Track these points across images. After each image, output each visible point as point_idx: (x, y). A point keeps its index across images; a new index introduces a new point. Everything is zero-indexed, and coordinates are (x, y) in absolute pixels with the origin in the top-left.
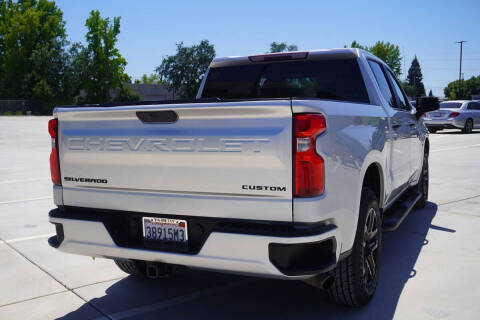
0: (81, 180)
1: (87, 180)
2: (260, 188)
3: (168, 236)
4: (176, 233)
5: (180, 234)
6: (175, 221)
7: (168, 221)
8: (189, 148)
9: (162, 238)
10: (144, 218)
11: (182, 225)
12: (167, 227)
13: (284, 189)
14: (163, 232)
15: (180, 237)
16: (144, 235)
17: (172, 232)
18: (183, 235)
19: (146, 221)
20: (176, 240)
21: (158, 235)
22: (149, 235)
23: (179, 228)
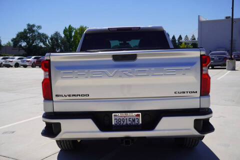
0: (69, 96)
1: (73, 95)
2: (184, 92)
3: (128, 123)
4: (134, 120)
5: (136, 120)
6: (134, 114)
7: (129, 114)
9: (125, 123)
10: (113, 114)
11: (139, 115)
12: (128, 118)
13: (196, 92)
14: (125, 121)
15: (136, 122)
16: (113, 124)
17: (131, 120)
18: (138, 121)
19: (115, 116)
20: (134, 123)
21: (122, 122)
22: (116, 123)
23: (136, 118)
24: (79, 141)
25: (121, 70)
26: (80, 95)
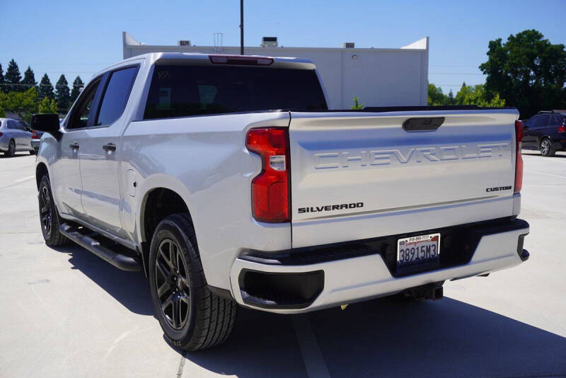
0: (326, 208)
1: (334, 207)
2: (497, 189)
3: (421, 255)
5: (432, 249)
6: (430, 236)
7: (423, 238)
8: (453, 157)
9: (414, 259)
10: (399, 241)
11: (435, 239)
12: (419, 245)
14: (416, 251)
15: (432, 253)
16: (398, 259)
17: (425, 249)
18: (434, 251)
19: (400, 244)
20: (428, 256)
21: (411, 256)
22: (402, 259)
23: (432, 243)
24: (343, 307)
25: (419, 148)
26: (346, 206)
